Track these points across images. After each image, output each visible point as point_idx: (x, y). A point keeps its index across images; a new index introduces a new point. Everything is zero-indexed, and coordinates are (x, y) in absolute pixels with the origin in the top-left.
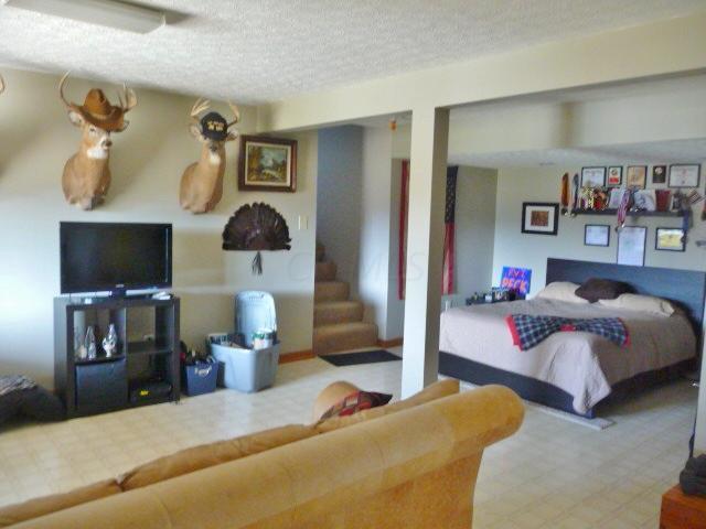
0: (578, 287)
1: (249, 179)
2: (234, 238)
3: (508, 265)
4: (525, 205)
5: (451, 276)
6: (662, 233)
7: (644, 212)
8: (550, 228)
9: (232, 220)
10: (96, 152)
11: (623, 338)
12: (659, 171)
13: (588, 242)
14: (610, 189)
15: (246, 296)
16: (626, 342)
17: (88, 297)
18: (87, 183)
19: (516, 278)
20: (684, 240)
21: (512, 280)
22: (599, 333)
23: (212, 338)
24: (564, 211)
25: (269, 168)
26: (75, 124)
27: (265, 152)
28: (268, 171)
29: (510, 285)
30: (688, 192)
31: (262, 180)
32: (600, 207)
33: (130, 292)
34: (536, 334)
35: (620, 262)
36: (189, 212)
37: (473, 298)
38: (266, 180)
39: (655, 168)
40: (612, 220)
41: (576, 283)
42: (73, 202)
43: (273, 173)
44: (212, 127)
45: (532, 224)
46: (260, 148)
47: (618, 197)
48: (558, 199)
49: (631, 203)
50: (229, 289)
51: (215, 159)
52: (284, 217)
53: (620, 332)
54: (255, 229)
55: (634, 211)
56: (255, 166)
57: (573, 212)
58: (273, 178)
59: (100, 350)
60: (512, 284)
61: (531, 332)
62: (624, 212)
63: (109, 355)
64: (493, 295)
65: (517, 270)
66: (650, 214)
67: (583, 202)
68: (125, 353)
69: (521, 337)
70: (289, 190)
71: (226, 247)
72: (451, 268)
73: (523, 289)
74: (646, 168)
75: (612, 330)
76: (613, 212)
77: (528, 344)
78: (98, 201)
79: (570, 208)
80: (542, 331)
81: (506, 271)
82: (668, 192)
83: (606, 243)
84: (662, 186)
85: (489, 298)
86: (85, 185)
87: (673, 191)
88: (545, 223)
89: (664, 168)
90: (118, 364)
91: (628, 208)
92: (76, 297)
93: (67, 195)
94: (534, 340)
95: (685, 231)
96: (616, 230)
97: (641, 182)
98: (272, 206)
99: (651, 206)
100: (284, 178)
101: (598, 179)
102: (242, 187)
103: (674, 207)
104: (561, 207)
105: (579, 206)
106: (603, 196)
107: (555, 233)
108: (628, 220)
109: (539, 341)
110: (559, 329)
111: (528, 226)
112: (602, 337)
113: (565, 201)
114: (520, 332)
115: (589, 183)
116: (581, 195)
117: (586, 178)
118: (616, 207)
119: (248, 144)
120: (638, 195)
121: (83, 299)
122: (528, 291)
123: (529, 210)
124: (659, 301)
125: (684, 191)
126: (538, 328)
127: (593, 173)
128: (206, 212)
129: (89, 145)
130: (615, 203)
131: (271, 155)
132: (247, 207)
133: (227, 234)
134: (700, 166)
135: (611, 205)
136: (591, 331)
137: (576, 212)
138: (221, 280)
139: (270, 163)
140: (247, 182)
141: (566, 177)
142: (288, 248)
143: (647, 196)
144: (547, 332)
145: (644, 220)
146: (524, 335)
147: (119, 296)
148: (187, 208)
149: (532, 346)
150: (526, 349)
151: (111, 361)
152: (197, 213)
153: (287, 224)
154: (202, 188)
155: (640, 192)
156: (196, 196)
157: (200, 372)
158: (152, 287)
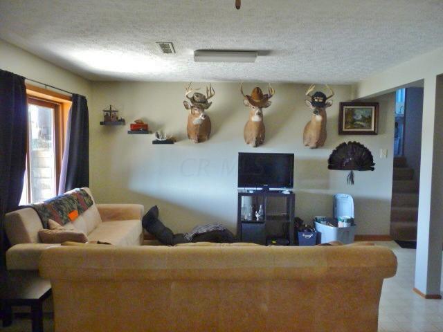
1: (345, 128)
2: (335, 163)
9: (334, 152)
10: (256, 118)
15: (340, 196)
17: (251, 190)
18: (253, 134)
23: (316, 218)
25: (358, 121)
26: (246, 105)
27: (356, 111)
28: (358, 123)
31: (355, 128)
33: (271, 189)
36: (308, 147)
38: (358, 128)
42: (248, 143)
43: (362, 123)
44: (316, 100)
46: (353, 109)
50: (331, 192)
51: (319, 118)
52: (370, 150)
54: (349, 157)
56: (350, 120)
58: (362, 127)
59: (254, 217)
63: (258, 219)
68: (265, 220)
70: (373, 133)
71: (330, 168)
78: (259, 142)
86: (252, 135)
90: (262, 225)
92: (244, 189)
93: (245, 139)
98: (362, 143)
100: (370, 127)
102: (341, 133)
119: (345, 107)
121: (248, 191)
128: (317, 147)
129: (252, 115)
131: (360, 113)
132: (344, 144)
133: (331, 160)
138: (327, 187)
139: (360, 117)
140: (344, 130)
142: (373, 169)
147: (266, 191)
148: (307, 145)
151: (258, 222)
152: (312, 148)
153: (372, 154)
154: (313, 134)
156: (310, 139)
157: (306, 236)
158: (283, 187)
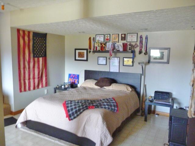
0: (96, 81)
3: (70, 73)
4: (76, 49)
5: (46, 79)
6: (125, 59)
7: (118, 51)
8: (85, 58)
11: (116, 109)
12: (123, 36)
13: (99, 63)
14: (106, 43)
16: (117, 110)
19: (74, 78)
20: (133, 62)
21: (72, 79)
22: (105, 108)
24: (90, 52)
29: (72, 81)
30: (133, 44)
32: (103, 50)
34: (76, 112)
35: (111, 71)
37: (57, 87)
39: (122, 34)
40: (107, 55)
41: (95, 80)
45: (79, 57)
47: (109, 46)
48: (87, 47)
49: (114, 48)
53: (114, 106)
55: (115, 51)
57: (93, 52)
60: (72, 80)
61: (74, 110)
62: (112, 52)
64: (65, 85)
65: (74, 75)
66: (121, 52)
67: (96, 48)
69: (69, 113)
72: (46, 76)
73: (76, 82)
74: (119, 34)
75: (111, 106)
76: (108, 52)
77: (72, 117)
79: (92, 50)
80: (79, 110)
81: (70, 75)
82: (126, 44)
83: (105, 64)
84: (125, 42)
85: (63, 87)
87: (128, 43)
88: (83, 57)
89: (125, 35)
91: (113, 50)
94: (75, 115)
95: (133, 58)
96: (109, 58)
97: (117, 40)
99: (121, 49)
101: (101, 39)
103: (129, 50)
104: (89, 50)
105: (95, 49)
106: (104, 45)
107: (87, 60)
108: (113, 54)
109: (78, 116)
110: (87, 108)
111: (77, 58)
112: (107, 110)
113: (90, 48)
114: (69, 111)
115: (98, 40)
116: (96, 45)
117: (97, 39)
118: (108, 50)
120: (116, 45)
122: (78, 83)
123: (77, 51)
124: (126, 86)
125: (132, 43)
126: (77, 109)
127: (100, 37)
130: (108, 48)
134: (137, 34)
135: (107, 49)
136: (102, 108)
137: (94, 52)
141: (90, 38)
143: (120, 45)
144: (82, 111)
145: (119, 55)
146: (71, 112)
149: (75, 118)
150: (72, 119)
155: (117, 44)
